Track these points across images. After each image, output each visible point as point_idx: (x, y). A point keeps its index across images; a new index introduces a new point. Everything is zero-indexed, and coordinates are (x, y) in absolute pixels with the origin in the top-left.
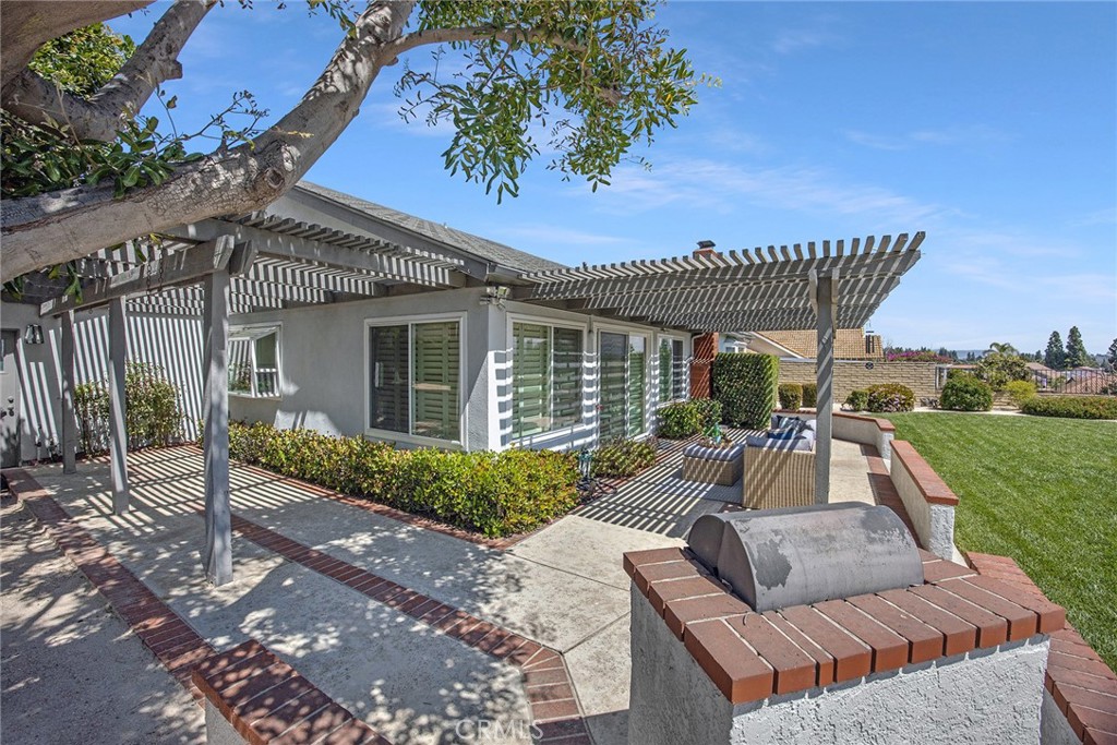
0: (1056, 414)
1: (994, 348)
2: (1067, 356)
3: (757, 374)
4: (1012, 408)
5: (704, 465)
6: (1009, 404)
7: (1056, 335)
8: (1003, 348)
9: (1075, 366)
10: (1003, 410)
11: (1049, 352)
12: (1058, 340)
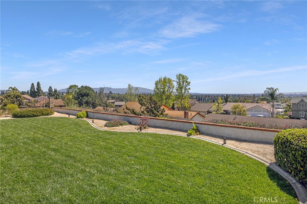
0: (24, 117)
1: (10, 89)
2: (37, 92)
4: (9, 115)
6: (8, 114)
7: (33, 84)
8: (14, 89)
9: (39, 96)
10: (6, 117)
11: (31, 90)
12: (33, 86)
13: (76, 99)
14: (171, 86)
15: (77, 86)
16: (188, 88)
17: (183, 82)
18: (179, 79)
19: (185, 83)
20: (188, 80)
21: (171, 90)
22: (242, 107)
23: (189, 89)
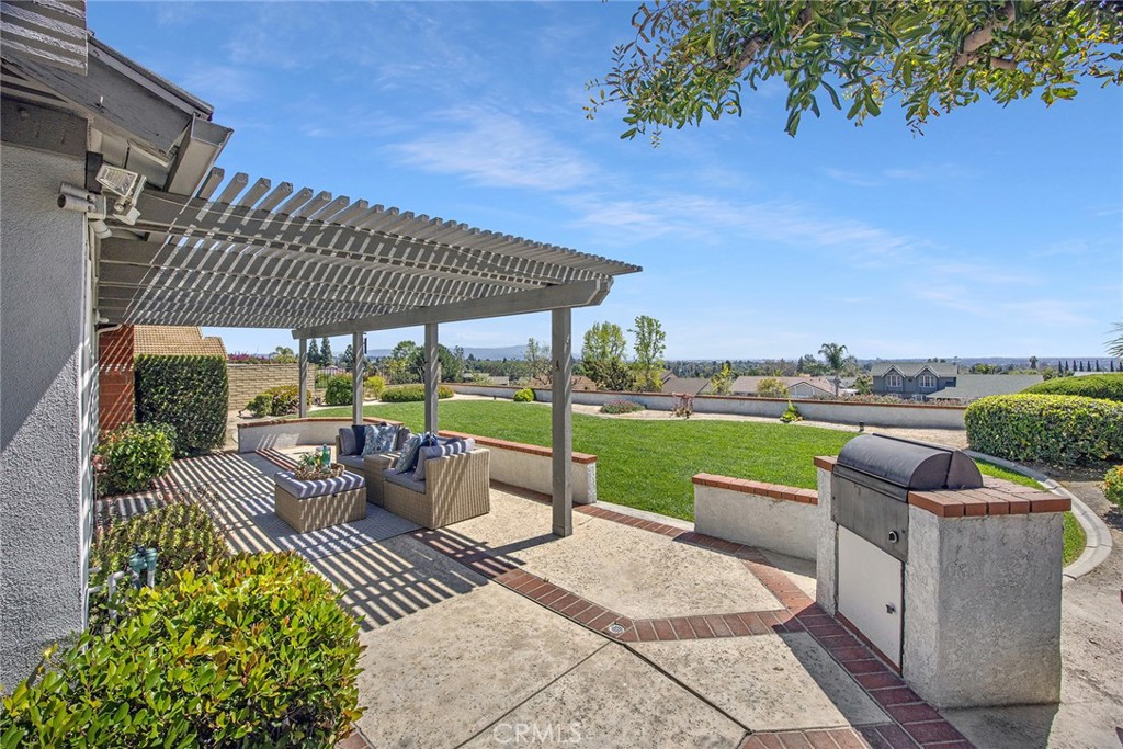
2: (321, 358)
3: (214, 382)
5: (332, 502)
6: (368, 395)
8: (284, 352)
9: (326, 366)
12: (315, 345)
13: (414, 371)
14: (619, 343)
15: (414, 344)
16: (660, 345)
17: (650, 334)
18: (642, 327)
19: (654, 335)
20: (662, 329)
21: (620, 349)
22: (781, 384)
23: (664, 347)
